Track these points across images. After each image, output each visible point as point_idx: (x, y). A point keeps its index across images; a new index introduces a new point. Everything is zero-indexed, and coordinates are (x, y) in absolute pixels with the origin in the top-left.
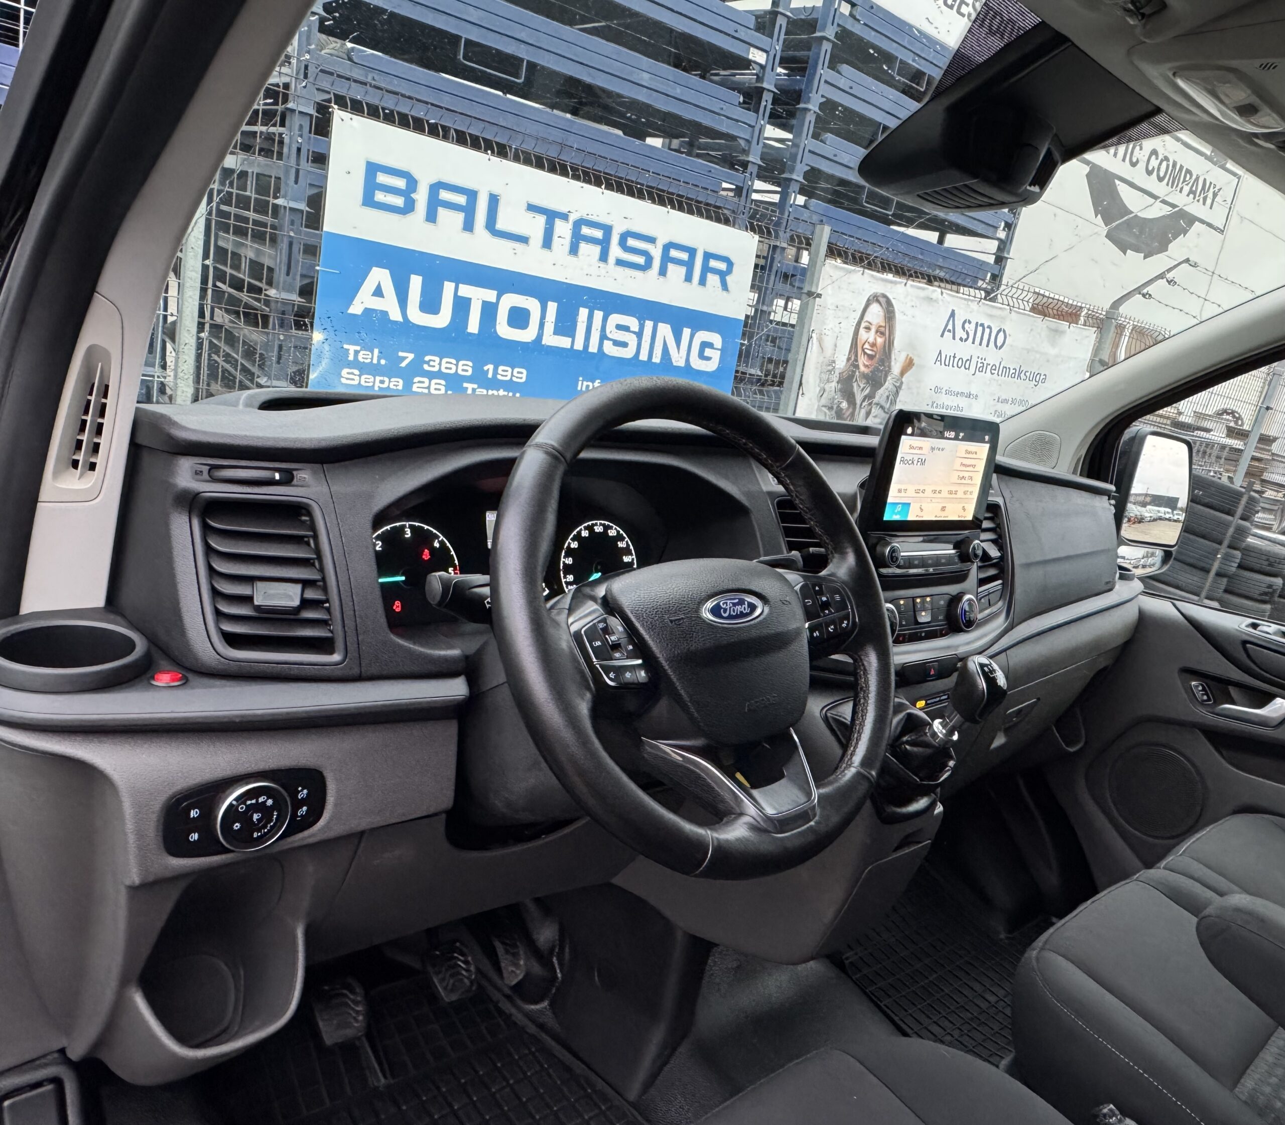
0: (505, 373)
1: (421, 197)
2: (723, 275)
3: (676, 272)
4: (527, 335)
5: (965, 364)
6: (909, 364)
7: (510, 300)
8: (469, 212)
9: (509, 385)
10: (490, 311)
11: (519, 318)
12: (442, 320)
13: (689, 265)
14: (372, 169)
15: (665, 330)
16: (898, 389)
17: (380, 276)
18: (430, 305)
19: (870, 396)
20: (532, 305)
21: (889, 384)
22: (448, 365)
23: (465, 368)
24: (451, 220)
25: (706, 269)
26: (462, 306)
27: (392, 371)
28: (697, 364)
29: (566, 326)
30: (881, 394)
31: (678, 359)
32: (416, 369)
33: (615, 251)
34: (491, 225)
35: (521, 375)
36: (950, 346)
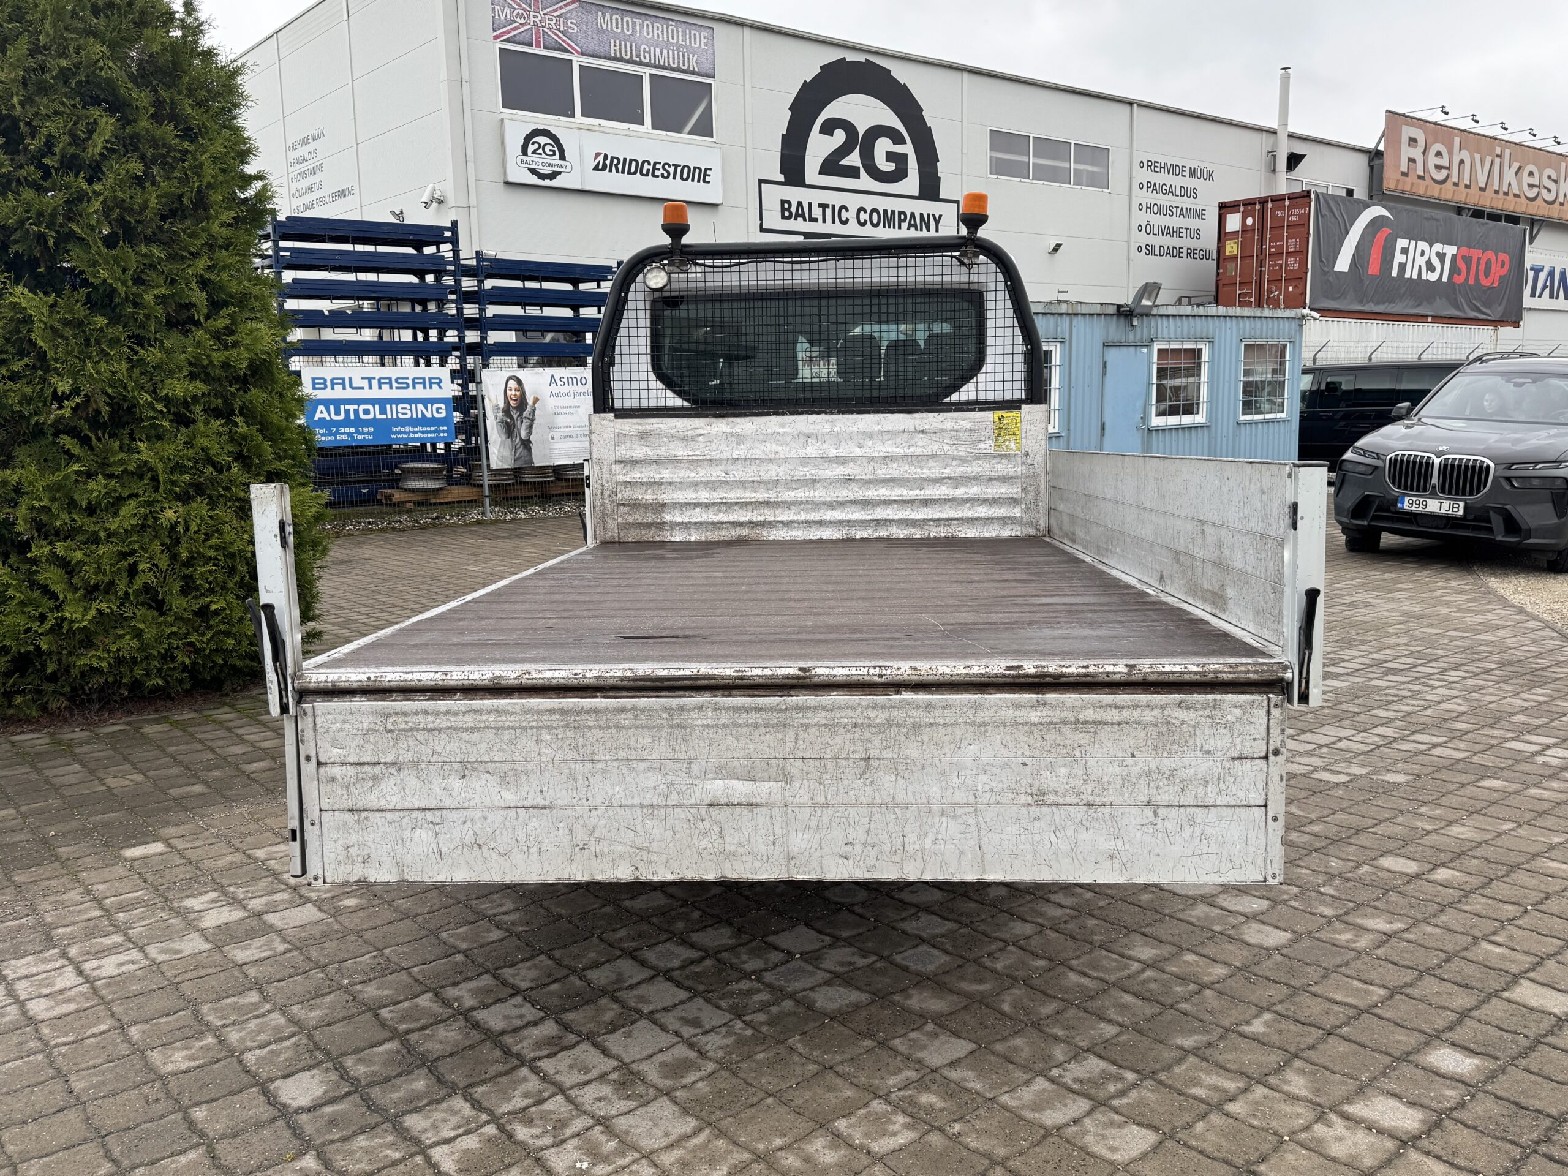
0: (366, 430)
1: (329, 383)
2: (439, 384)
3: (419, 387)
4: (371, 416)
5: (568, 394)
6: (536, 400)
7: (362, 407)
8: (343, 384)
9: (368, 433)
10: (356, 411)
11: (366, 412)
12: (342, 417)
13: (424, 383)
14: (313, 379)
15: (420, 406)
16: (534, 410)
17: (321, 408)
18: (338, 413)
19: (521, 415)
20: (370, 407)
21: (528, 409)
22: (347, 430)
23: (352, 430)
24: (338, 388)
25: (431, 384)
26: (347, 412)
27: (330, 434)
28: (436, 415)
29: (383, 411)
30: (526, 413)
31: (429, 415)
32: (337, 432)
33: (395, 385)
34: (351, 386)
35: (371, 429)
36: (554, 389)
